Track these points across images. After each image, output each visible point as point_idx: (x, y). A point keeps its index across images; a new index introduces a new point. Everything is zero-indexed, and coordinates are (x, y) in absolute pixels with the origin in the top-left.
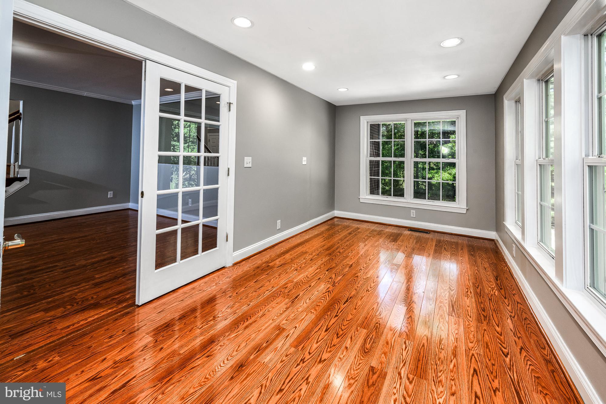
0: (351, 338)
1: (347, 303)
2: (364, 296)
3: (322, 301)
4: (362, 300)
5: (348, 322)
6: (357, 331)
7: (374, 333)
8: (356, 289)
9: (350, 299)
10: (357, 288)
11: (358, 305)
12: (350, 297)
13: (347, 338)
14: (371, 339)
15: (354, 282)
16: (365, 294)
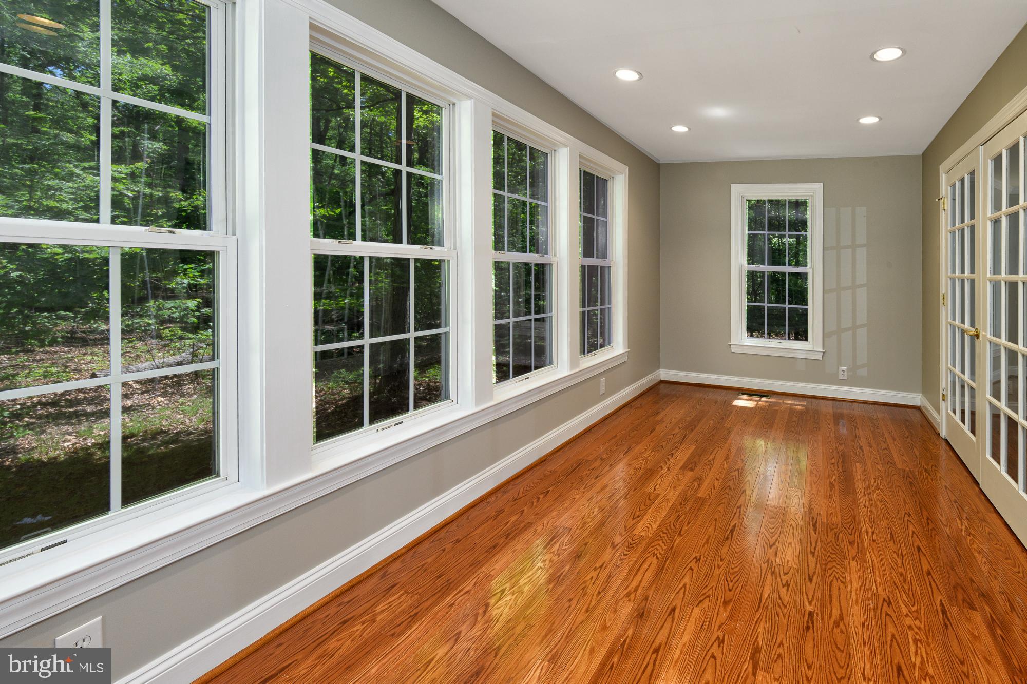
0: (714, 488)
1: (730, 528)
2: (703, 546)
3: (771, 526)
4: (706, 537)
5: (723, 502)
6: (709, 494)
7: (688, 494)
8: (722, 560)
9: (728, 535)
10: (721, 563)
11: (712, 528)
12: (730, 540)
13: (720, 487)
14: (692, 489)
15: (729, 579)
16: (704, 550)
